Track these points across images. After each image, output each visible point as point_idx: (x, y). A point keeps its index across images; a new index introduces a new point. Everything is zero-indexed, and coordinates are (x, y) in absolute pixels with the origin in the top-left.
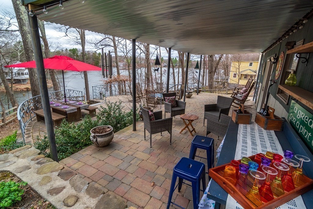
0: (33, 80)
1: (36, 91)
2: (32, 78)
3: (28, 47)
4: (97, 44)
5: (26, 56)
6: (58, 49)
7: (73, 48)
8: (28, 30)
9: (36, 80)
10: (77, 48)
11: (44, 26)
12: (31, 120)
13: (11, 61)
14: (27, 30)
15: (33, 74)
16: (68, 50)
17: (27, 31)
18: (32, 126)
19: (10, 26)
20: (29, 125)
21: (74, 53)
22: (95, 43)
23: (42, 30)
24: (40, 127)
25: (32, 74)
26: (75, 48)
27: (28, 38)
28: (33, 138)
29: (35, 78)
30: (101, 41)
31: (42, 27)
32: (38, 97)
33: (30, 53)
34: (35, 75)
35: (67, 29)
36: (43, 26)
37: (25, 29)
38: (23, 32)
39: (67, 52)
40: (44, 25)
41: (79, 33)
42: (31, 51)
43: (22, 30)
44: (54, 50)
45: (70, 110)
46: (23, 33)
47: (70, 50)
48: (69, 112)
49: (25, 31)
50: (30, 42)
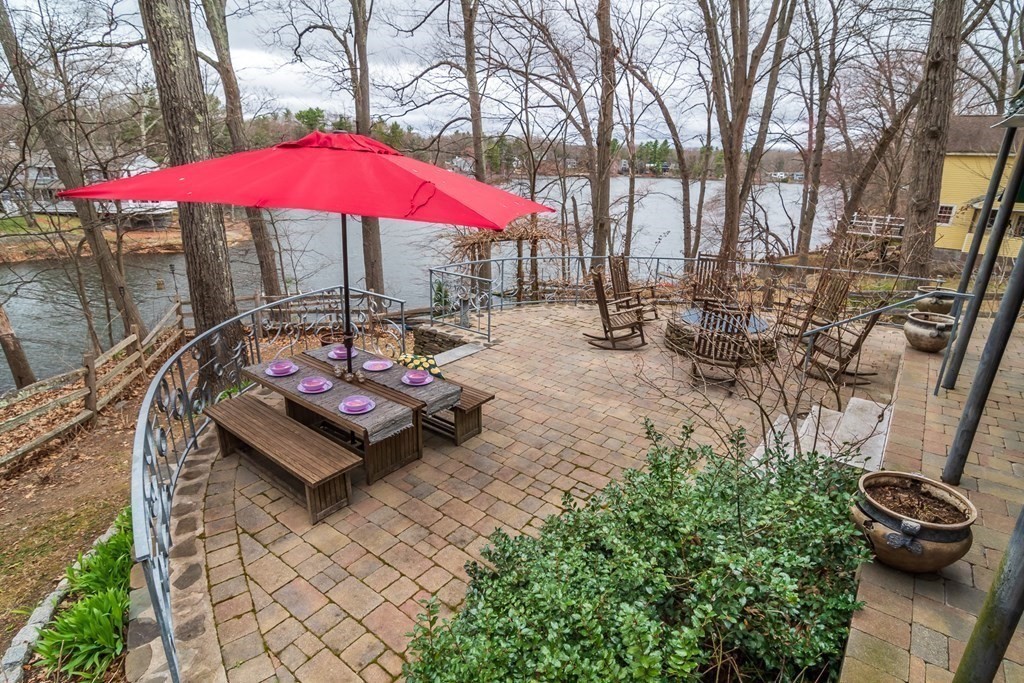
0: (193, 239)
1: (208, 285)
2: (191, 232)
3: (176, 98)
4: (403, 88)
5: (169, 138)
6: (263, 112)
7: (308, 109)
8: (177, 22)
9: (205, 239)
10: (321, 108)
11: (225, 23)
12: (196, 447)
13: (115, 158)
14: (172, 20)
15: (196, 214)
16: (294, 112)
17: (170, 25)
18: (199, 485)
19: (113, 27)
20: (187, 477)
21: (311, 125)
22: (398, 87)
23: (218, 38)
24: (241, 502)
25: (192, 214)
26: (314, 108)
27: (174, 56)
28: (210, 587)
29: (202, 230)
30: (417, 79)
31: (217, 24)
32: (221, 330)
33: (184, 123)
34: (202, 220)
35: (301, 35)
36: (222, 21)
37: (164, 16)
38: (154, 31)
39: (289, 121)
40: (224, 17)
41: (346, 47)
42: (189, 113)
43: (151, 20)
44: (252, 116)
45: (385, 426)
46: (156, 36)
47: (300, 116)
48: (379, 438)
49: (162, 25)
50: (182, 76)
